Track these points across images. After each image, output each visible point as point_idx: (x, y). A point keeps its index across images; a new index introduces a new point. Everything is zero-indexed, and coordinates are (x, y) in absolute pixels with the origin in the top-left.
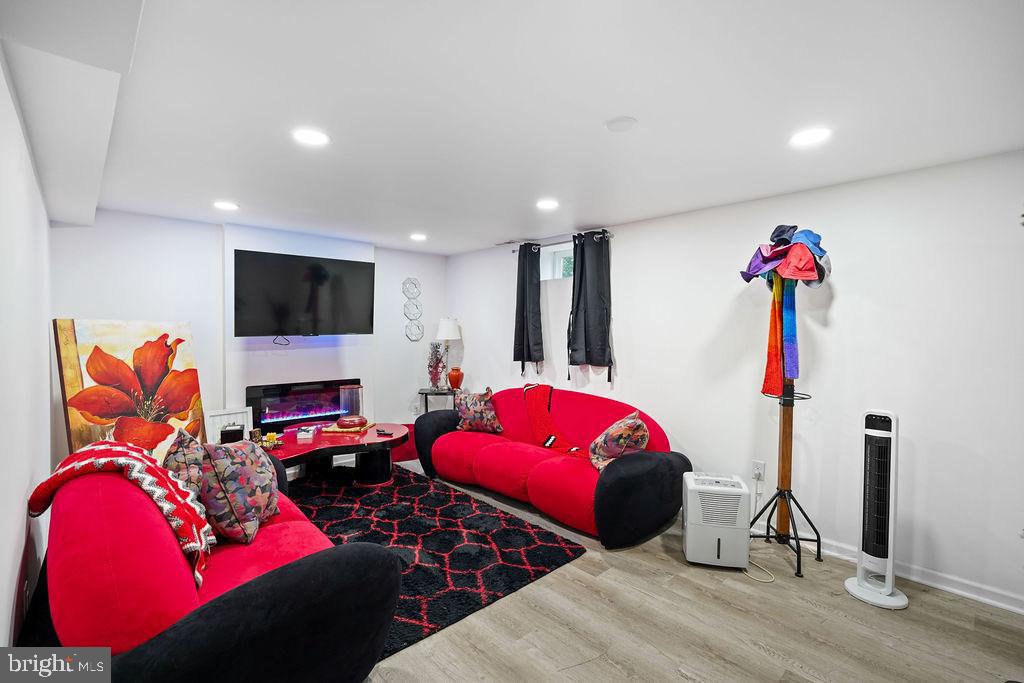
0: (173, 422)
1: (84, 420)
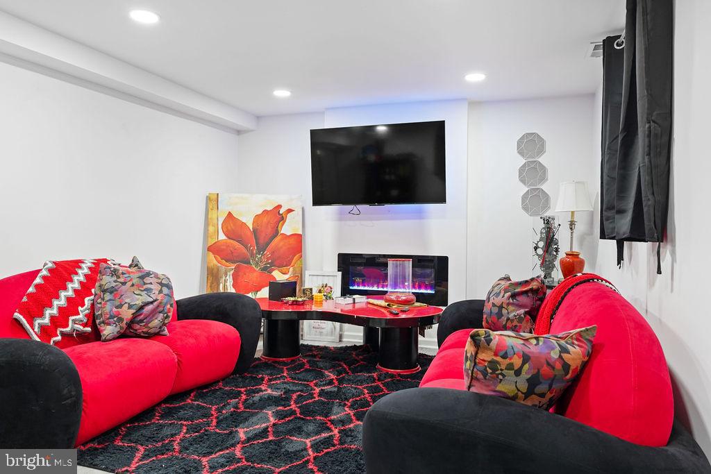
0: (276, 273)
1: (215, 262)
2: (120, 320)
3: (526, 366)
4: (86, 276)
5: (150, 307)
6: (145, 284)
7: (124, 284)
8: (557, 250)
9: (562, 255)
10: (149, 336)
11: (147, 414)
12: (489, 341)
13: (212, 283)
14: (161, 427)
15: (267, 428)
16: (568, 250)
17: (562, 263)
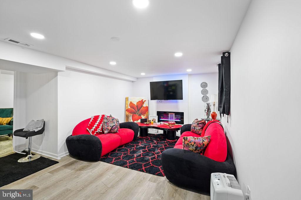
0: (142, 116)
1: (128, 113)
2: (108, 129)
3: (195, 144)
4: (101, 119)
5: (114, 126)
6: (113, 121)
7: (109, 121)
8: (210, 111)
9: (211, 113)
10: (115, 133)
11: (114, 150)
12: (187, 139)
13: (127, 118)
14: (118, 153)
15: (141, 154)
16: (213, 111)
17: (212, 115)
